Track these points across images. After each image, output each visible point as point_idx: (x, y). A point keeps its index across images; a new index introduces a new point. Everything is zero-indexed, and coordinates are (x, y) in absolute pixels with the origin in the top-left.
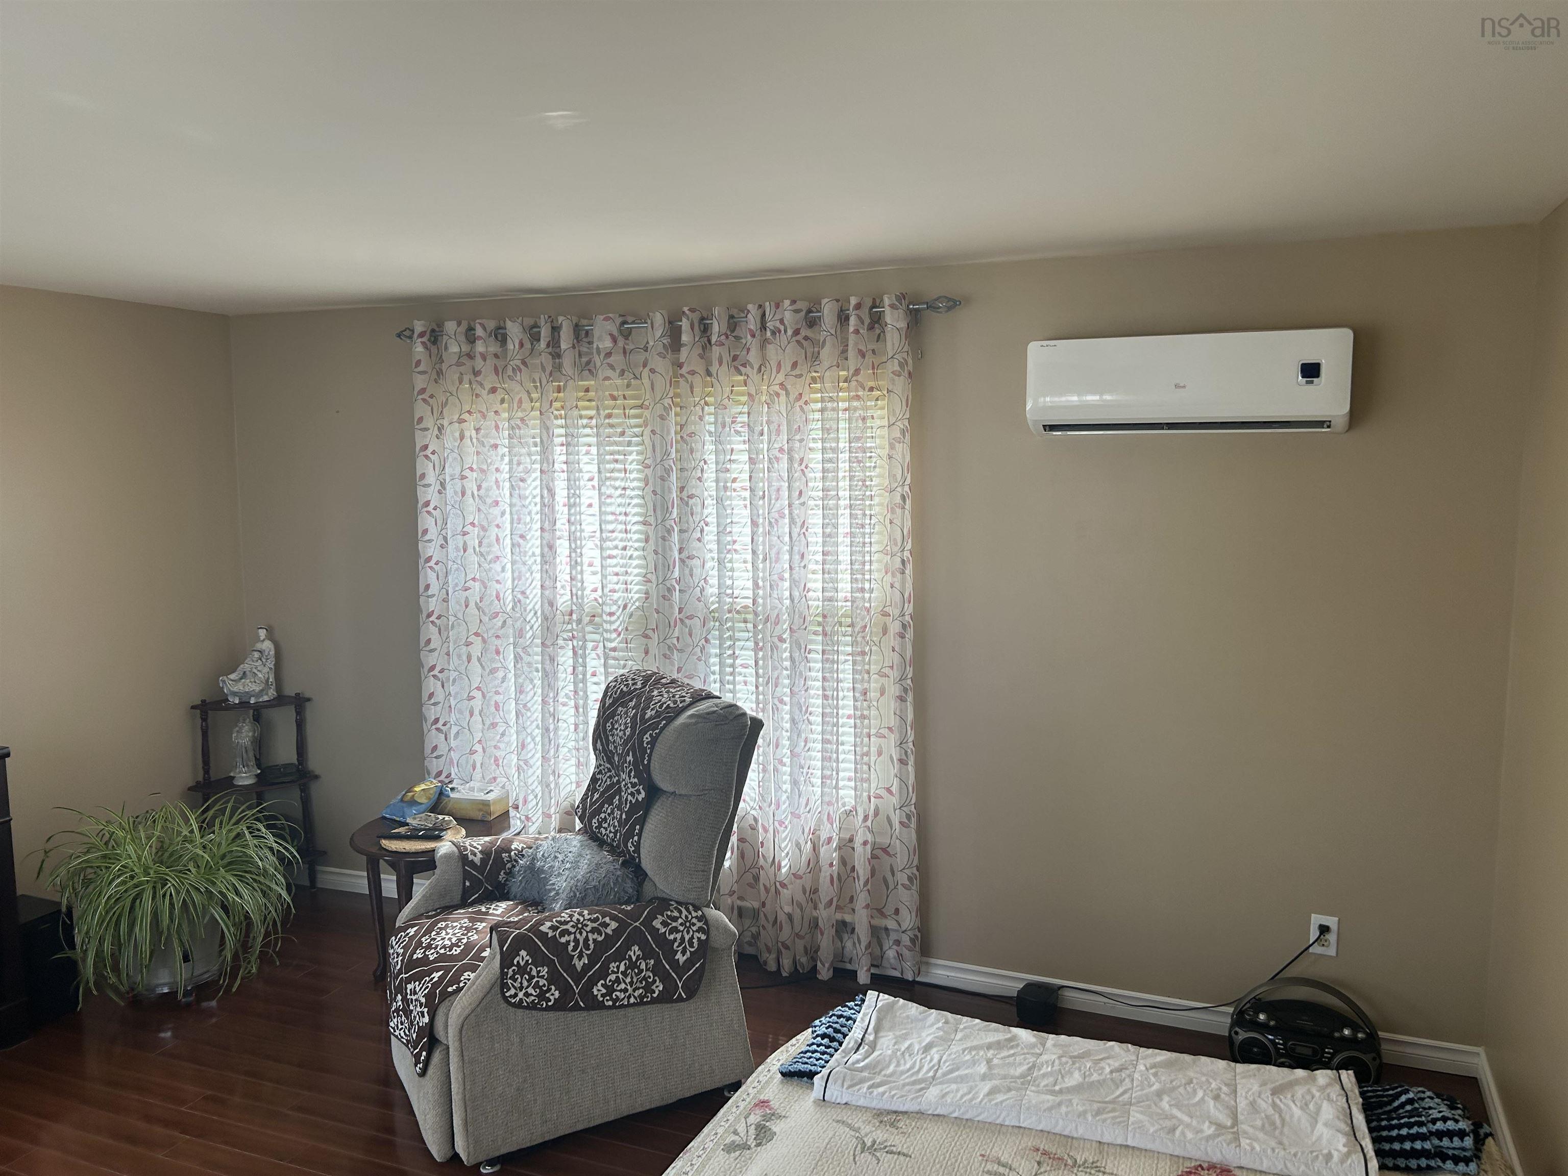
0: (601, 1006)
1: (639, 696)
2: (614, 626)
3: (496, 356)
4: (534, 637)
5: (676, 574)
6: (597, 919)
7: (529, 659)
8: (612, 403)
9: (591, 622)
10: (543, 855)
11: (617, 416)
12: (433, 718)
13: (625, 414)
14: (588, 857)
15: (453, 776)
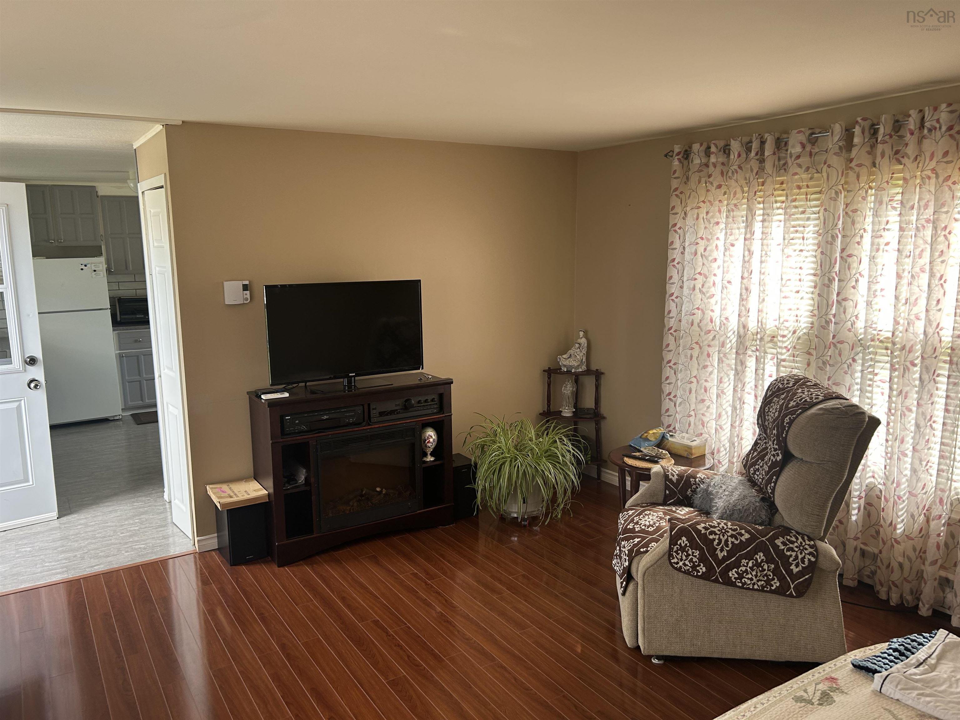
0: (733, 585)
1: (788, 392)
2: (785, 345)
3: (723, 164)
4: (731, 348)
5: (833, 312)
6: (736, 530)
7: (727, 362)
8: (798, 191)
9: (771, 341)
10: (714, 484)
11: (801, 200)
12: (668, 392)
13: (807, 198)
14: (741, 490)
15: (677, 428)
